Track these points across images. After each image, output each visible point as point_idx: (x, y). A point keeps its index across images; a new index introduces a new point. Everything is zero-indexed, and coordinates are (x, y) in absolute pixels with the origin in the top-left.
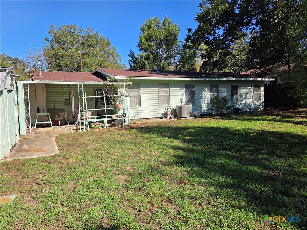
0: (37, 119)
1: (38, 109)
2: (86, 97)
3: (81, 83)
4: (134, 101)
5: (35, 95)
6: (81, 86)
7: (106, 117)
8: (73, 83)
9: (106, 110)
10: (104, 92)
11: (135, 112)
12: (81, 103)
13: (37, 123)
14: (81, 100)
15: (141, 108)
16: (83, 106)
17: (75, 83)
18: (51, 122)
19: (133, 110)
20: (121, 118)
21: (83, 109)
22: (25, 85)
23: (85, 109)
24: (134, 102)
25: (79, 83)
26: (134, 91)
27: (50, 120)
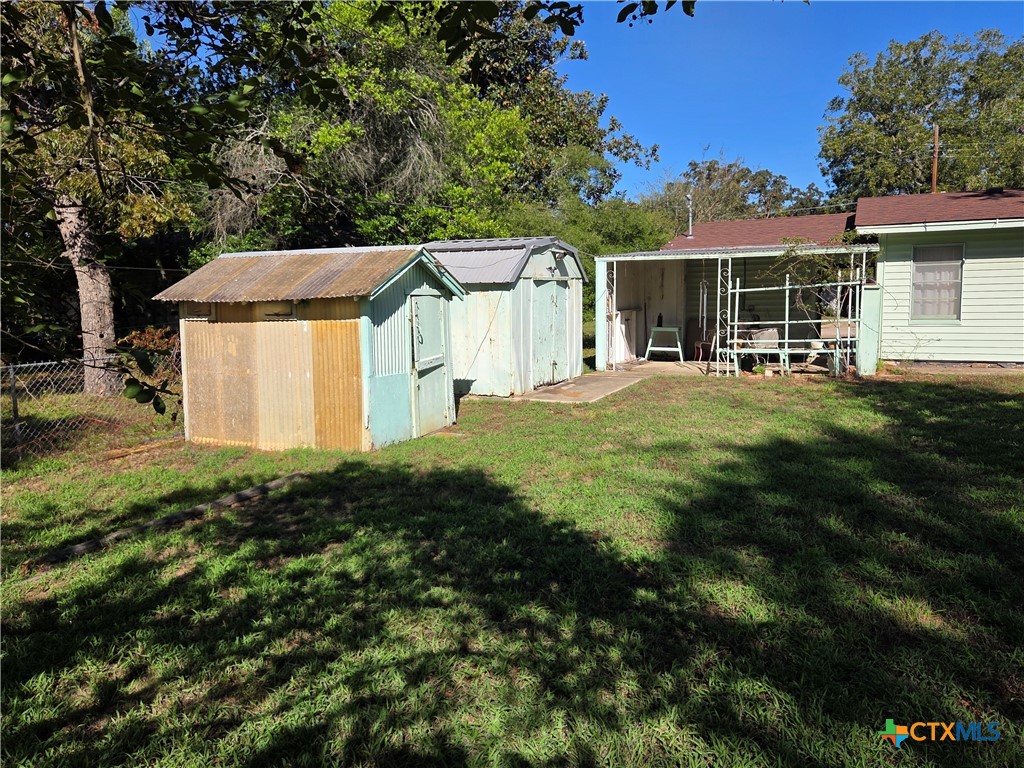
0: (651, 340)
1: (660, 318)
2: (738, 290)
3: (725, 256)
4: (940, 302)
5: (662, 285)
6: (725, 263)
7: (786, 345)
8: (706, 256)
9: (787, 326)
10: (788, 275)
11: (920, 336)
12: (724, 305)
13: (649, 348)
14: (724, 299)
15: (959, 326)
16: (727, 314)
17: (712, 256)
18: (679, 349)
19: (914, 330)
20: (833, 351)
21: (726, 321)
22: (610, 266)
23: (732, 320)
24: (939, 305)
25: (720, 257)
26: (940, 270)
27: (679, 344)
